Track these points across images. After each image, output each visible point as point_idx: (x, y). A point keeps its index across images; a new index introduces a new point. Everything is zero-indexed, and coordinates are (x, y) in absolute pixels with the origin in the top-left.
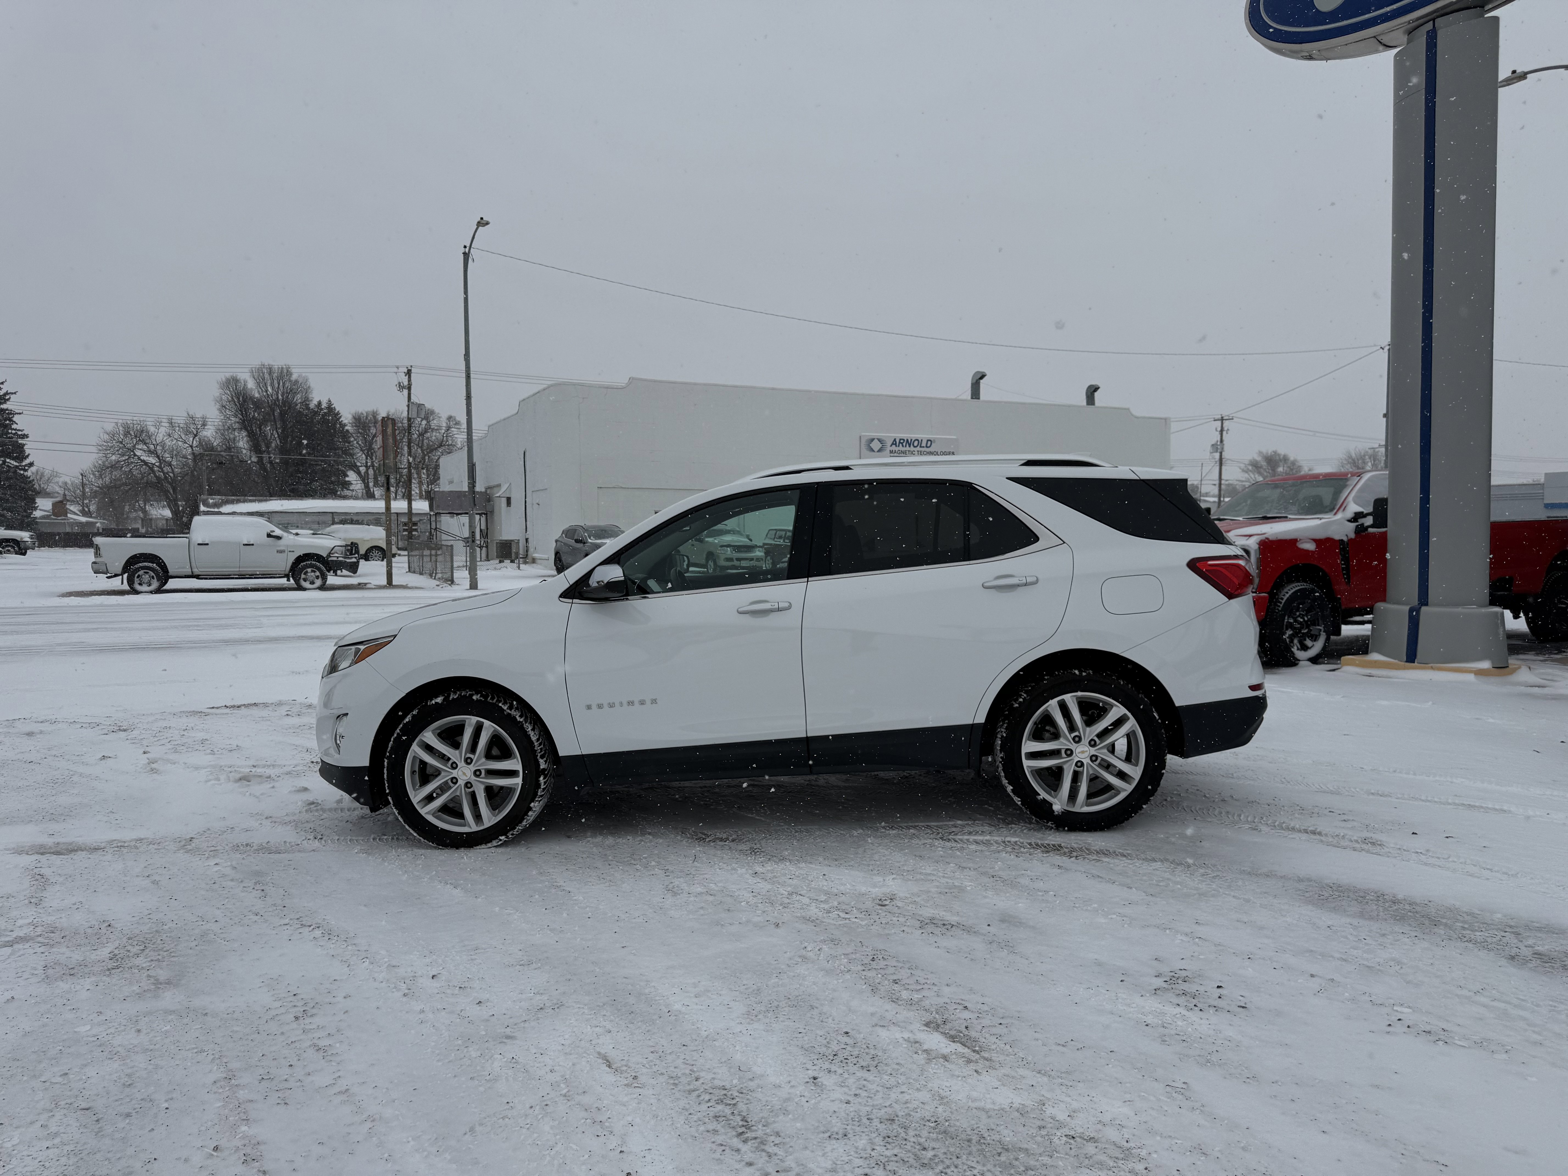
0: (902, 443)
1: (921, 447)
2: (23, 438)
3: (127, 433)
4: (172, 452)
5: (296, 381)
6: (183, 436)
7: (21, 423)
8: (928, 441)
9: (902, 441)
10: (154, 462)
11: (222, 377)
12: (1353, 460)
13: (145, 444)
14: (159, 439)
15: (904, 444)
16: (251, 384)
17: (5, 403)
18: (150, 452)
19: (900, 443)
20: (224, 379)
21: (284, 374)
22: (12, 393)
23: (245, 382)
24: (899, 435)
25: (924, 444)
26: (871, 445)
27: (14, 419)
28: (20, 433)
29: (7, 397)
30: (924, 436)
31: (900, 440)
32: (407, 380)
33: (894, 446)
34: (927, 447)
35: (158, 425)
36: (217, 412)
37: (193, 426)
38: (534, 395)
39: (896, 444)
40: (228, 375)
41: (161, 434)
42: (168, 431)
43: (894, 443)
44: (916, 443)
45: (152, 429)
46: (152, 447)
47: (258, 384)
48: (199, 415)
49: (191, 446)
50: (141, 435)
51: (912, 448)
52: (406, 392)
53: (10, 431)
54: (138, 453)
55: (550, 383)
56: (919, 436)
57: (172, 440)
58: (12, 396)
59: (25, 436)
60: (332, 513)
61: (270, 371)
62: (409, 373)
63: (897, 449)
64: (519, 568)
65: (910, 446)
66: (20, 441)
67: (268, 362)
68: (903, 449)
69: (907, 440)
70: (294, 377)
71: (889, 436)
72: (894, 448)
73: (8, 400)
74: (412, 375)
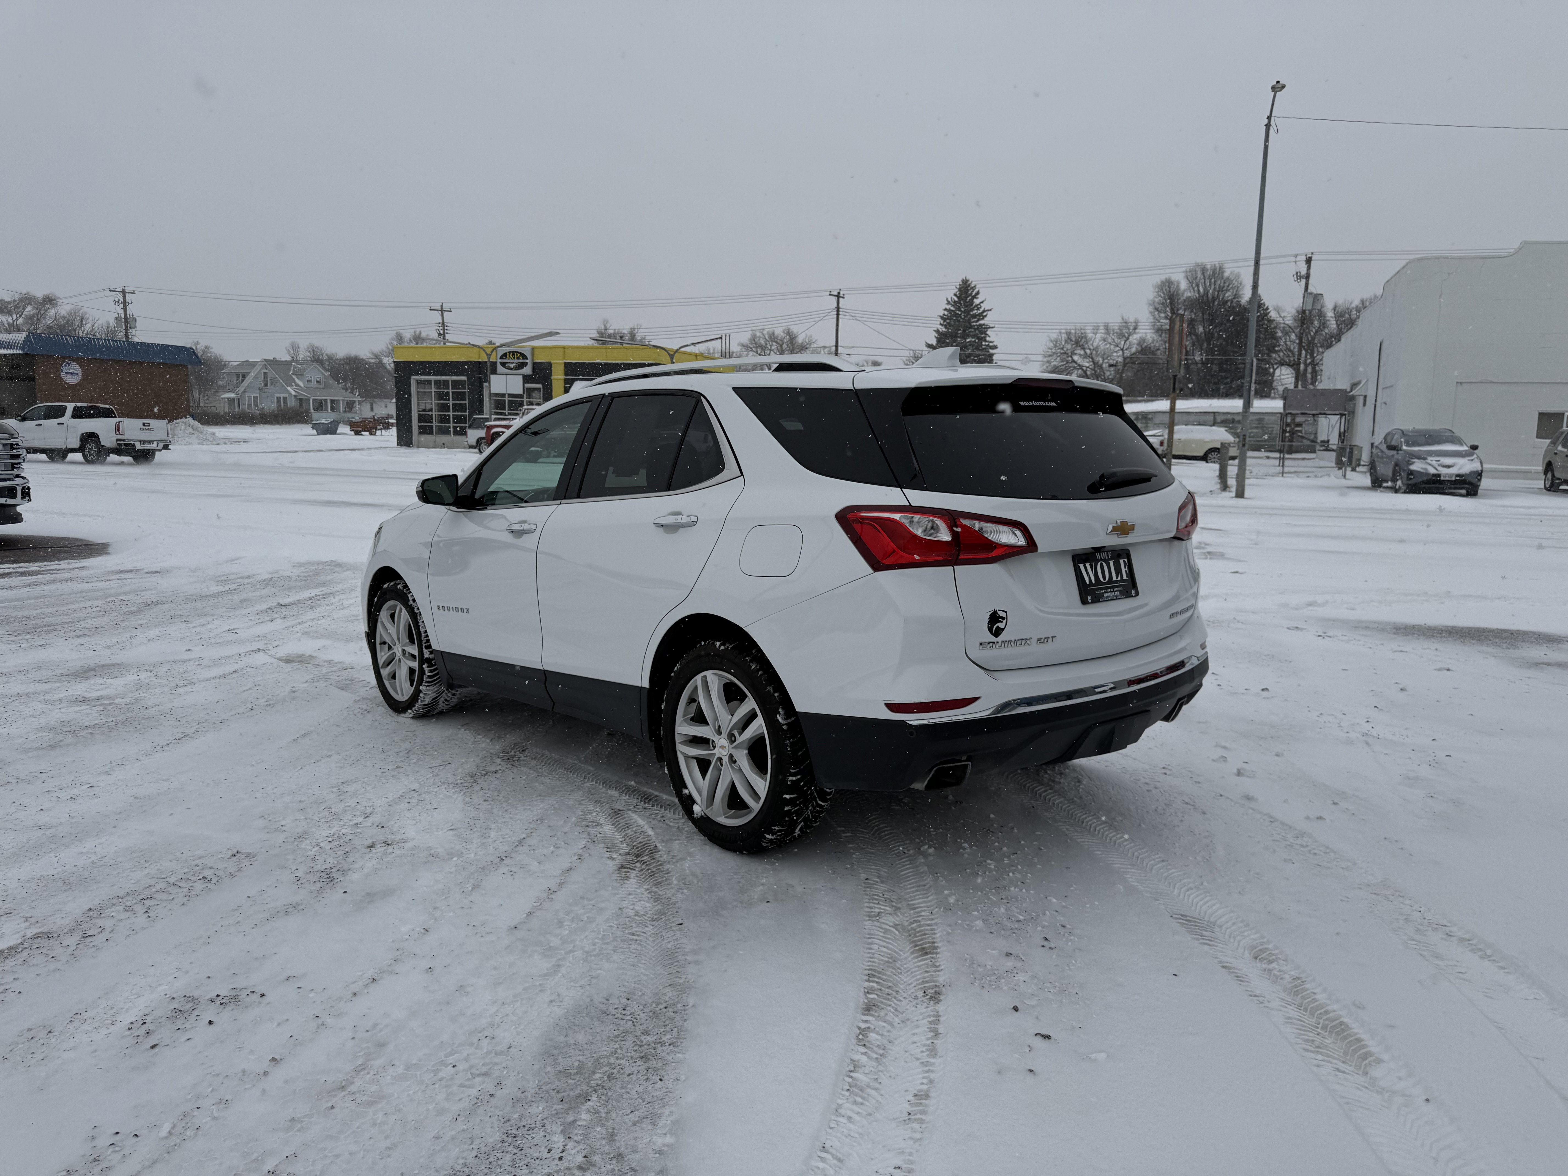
2: (993, 349)
3: (1069, 339)
4: (1105, 356)
5: (1228, 278)
6: (1116, 340)
7: (992, 336)
10: (1087, 365)
11: (1158, 279)
13: (1084, 349)
14: (1095, 344)
16: (1184, 285)
17: (983, 319)
18: (1086, 356)
20: (1159, 283)
21: (1217, 273)
22: (988, 310)
23: (1178, 283)
27: (988, 333)
28: (991, 344)
29: (985, 314)
32: (1306, 269)
35: (1096, 330)
36: (1148, 315)
37: (1126, 331)
38: (1395, 275)
40: (1163, 277)
41: (1096, 340)
42: (1103, 335)
45: (1090, 335)
46: (1088, 351)
47: (1191, 283)
48: (1132, 320)
49: (1122, 350)
50: (1079, 341)
52: (1303, 281)
53: (984, 343)
54: (1076, 358)
55: (1412, 257)
57: (1106, 345)
58: (989, 312)
59: (995, 347)
60: (1214, 413)
61: (1204, 270)
62: (1309, 261)
64: (1344, 476)
66: (991, 351)
67: (1201, 260)
70: (1226, 274)
73: (986, 316)
74: (1312, 262)
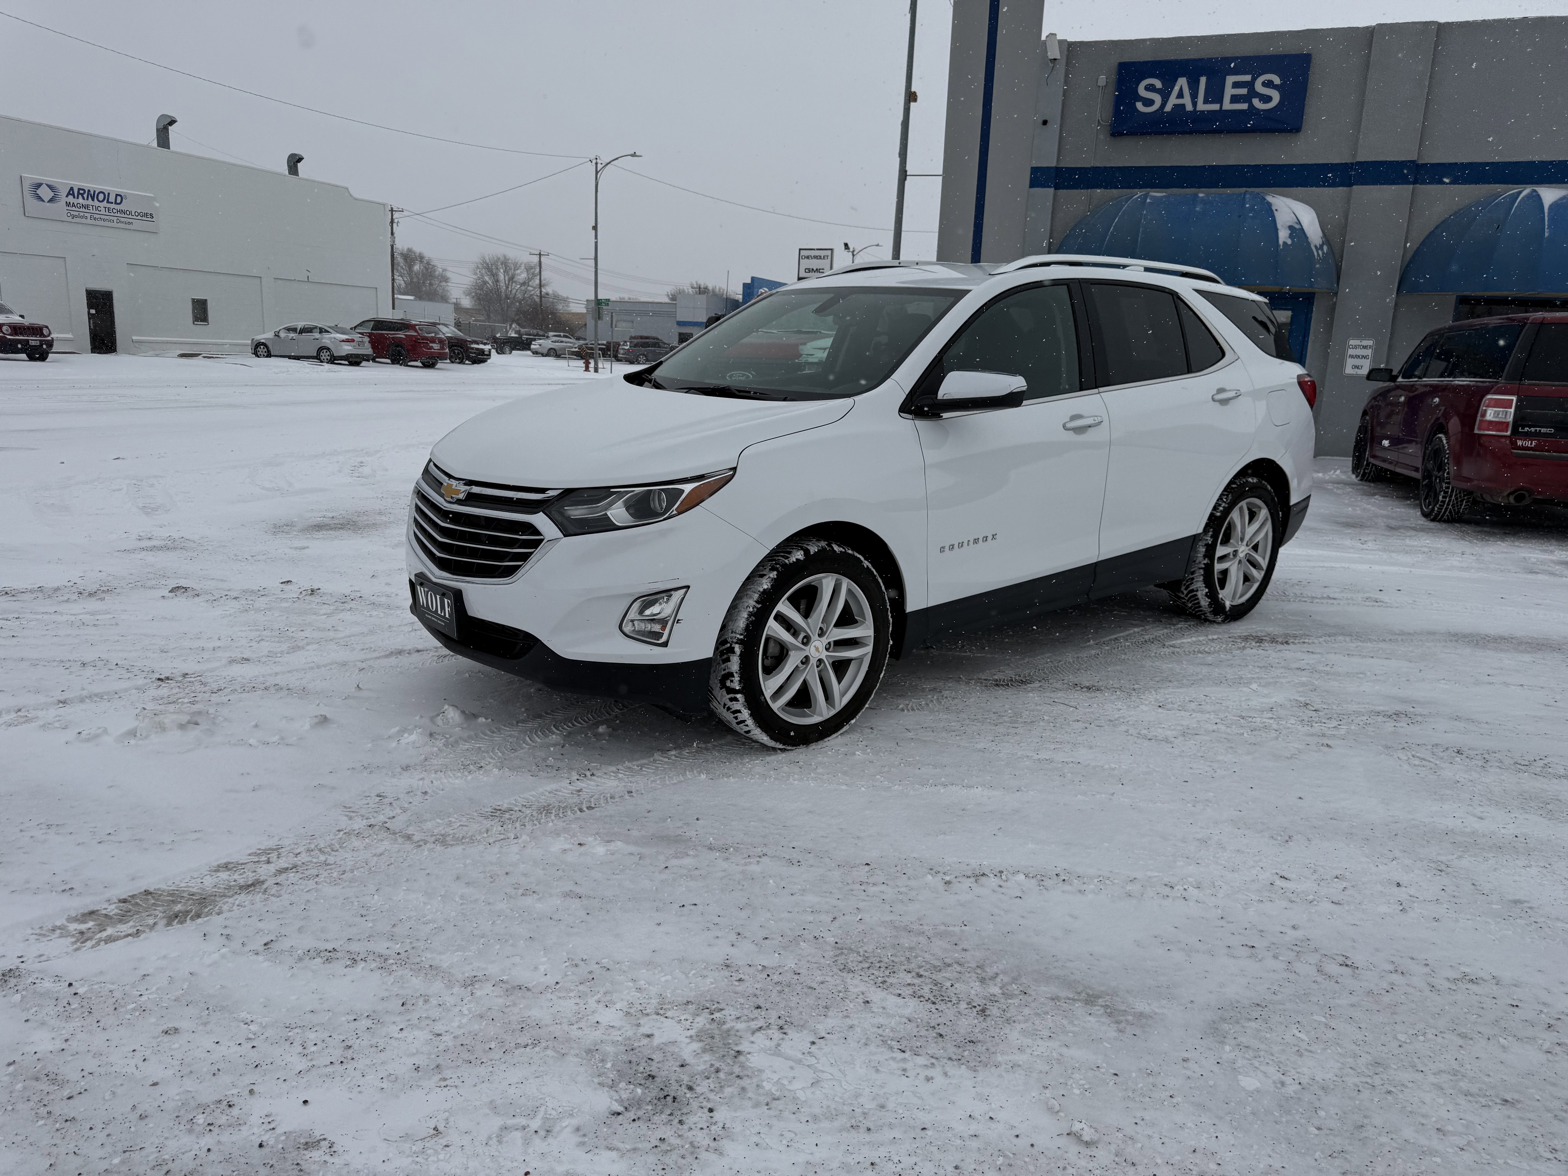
0: (82, 195)
1: (108, 202)
8: (117, 195)
9: (81, 192)
12: (487, 264)
15: (85, 196)
19: (79, 193)
24: (77, 184)
25: (112, 199)
26: (38, 192)
30: (112, 189)
31: (79, 189)
33: (70, 197)
34: (116, 203)
39: (73, 195)
43: (71, 192)
44: (101, 197)
51: (96, 203)
56: (106, 188)
63: (76, 201)
65: (93, 200)
68: (85, 202)
69: (89, 191)
71: (64, 183)
72: (70, 199)
